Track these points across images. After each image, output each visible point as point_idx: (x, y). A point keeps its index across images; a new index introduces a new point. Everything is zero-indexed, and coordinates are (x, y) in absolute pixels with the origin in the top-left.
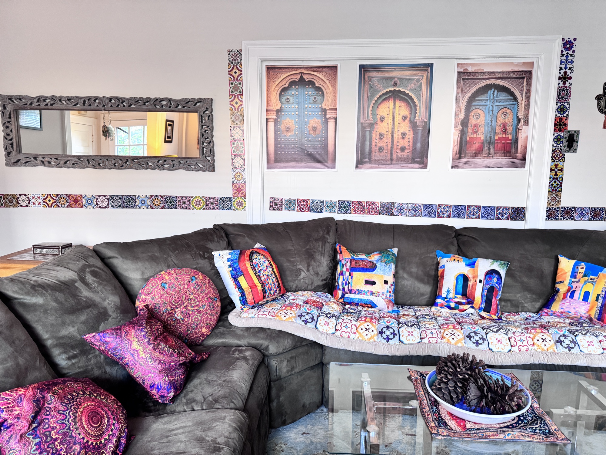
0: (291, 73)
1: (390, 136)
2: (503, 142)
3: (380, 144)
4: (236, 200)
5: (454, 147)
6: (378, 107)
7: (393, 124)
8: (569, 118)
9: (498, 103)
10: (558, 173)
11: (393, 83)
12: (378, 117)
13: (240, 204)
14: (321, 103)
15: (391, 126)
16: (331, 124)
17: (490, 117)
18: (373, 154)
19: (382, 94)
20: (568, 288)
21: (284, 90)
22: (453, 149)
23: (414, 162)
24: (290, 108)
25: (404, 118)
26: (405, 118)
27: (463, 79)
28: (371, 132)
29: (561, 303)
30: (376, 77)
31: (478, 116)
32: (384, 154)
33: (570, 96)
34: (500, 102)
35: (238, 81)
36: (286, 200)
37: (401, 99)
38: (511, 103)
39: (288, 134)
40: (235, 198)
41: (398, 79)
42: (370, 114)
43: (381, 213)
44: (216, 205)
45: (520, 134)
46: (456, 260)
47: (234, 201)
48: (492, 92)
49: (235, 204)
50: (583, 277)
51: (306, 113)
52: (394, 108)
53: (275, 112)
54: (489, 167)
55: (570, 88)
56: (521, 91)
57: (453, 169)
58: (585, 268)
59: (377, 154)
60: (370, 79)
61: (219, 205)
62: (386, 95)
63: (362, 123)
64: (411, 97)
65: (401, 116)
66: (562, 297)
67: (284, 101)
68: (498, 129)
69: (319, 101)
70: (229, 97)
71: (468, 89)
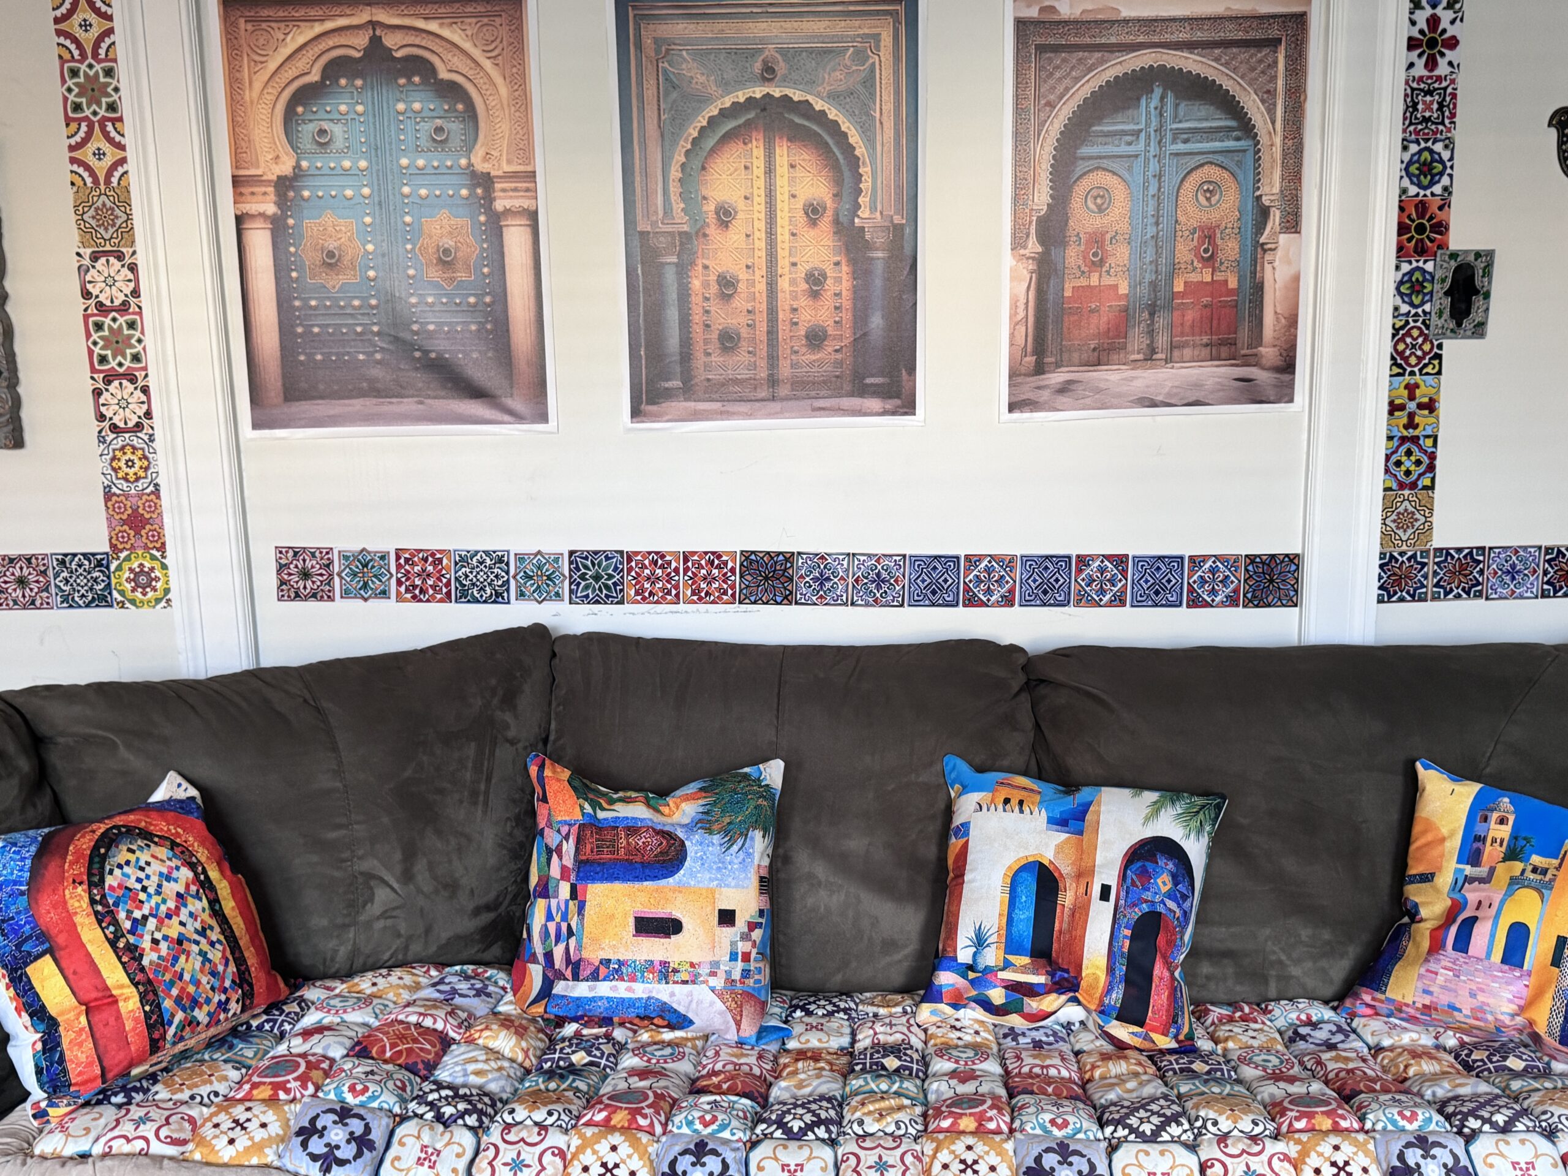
0: (330, 25)
1: (761, 286)
2: (1206, 300)
3: (724, 317)
4: (126, 566)
5: (1014, 326)
6: (704, 168)
7: (771, 233)
8: (1454, 200)
9: (1181, 147)
10: (1417, 419)
11: (758, 66)
12: (710, 207)
13: (143, 580)
14: (469, 147)
15: (761, 244)
16: (516, 239)
17: (1152, 203)
18: (699, 360)
19: (716, 112)
20: (1449, 903)
21: (305, 96)
22: (1012, 336)
23: (862, 390)
24: (333, 173)
25: (813, 212)
26: (815, 211)
27: (1041, 49)
28: (683, 270)
29: (1422, 970)
30: (689, 42)
31: (1102, 201)
32: (742, 357)
33: (1453, 115)
34: (1186, 141)
35: (99, 61)
36: (346, 558)
37: (798, 136)
38: (1231, 144)
39: (335, 282)
40: (123, 555)
41: (780, 51)
42: (674, 198)
43: (747, 597)
44: (40, 590)
45: (1268, 267)
46: (1014, 802)
47: (119, 568)
48: (1155, 102)
49: (122, 580)
50: (1505, 860)
51: (406, 190)
52: (770, 171)
53: (271, 190)
54: (1154, 404)
55: (1453, 81)
56: (1268, 97)
57: (1016, 415)
58: (1511, 819)
59: (716, 359)
60: (665, 49)
61: (53, 590)
62: (735, 118)
63: (643, 234)
64: (834, 127)
65: (799, 204)
66: (1426, 944)
67: (306, 143)
68: (1184, 251)
69: (456, 141)
70: (64, 131)
71: (1060, 88)
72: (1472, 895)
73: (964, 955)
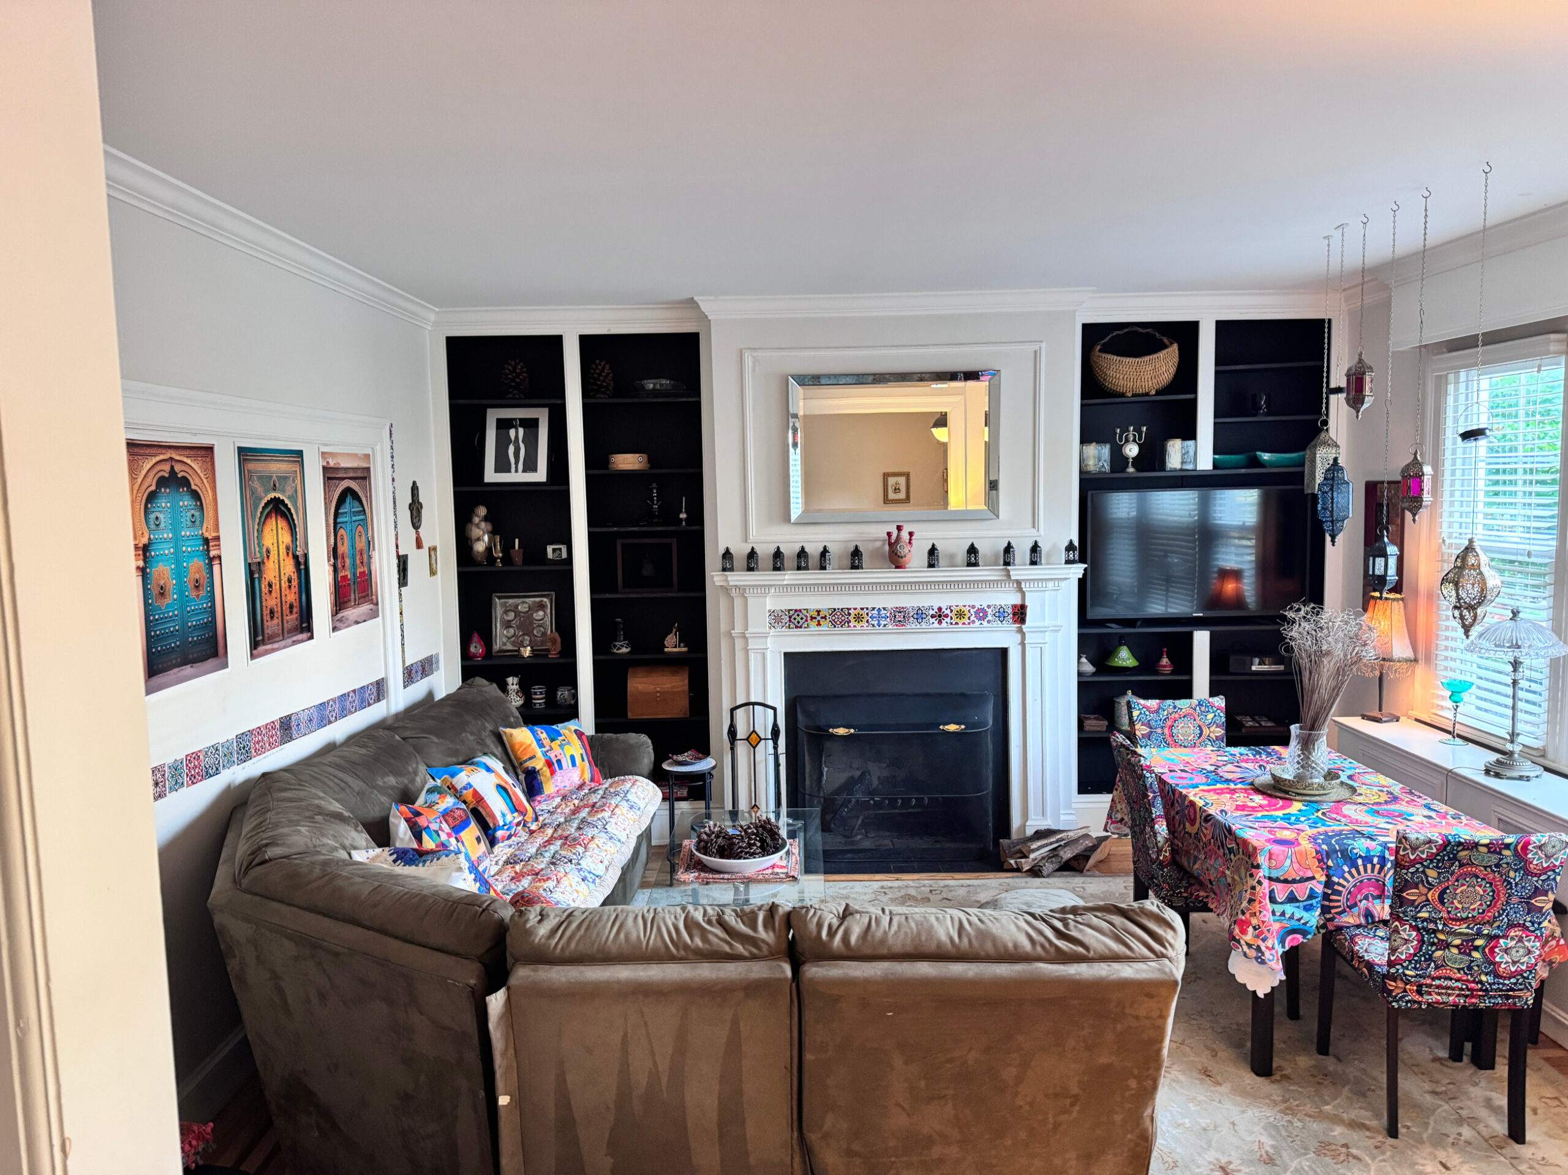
0: (157, 459)
1: (278, 586)
2: (363, 579)
3: (270, 602)
6: (262, 531)
7: (279, 561)
9: (354, 519)
11: (272, 484)
12: (264, 550)
14: (202, 524)
16: (216, 568)
17: (351, 541)
18: (266, 624)
19: (263, 505)
20: (546, 761)
21: (152, 497)
22: (330, 600)
23: (302, 630)
24: (161, 541)
26: (288, 548)
27: (329, 478)
28: (260, 581)
30: (255, 472)
31: (342, 540)
32: (275, 621)
34: (354, 516)
36: (169, 768)
37: (282, 515)
38: (361, 516)
39: (163, 603)
41: (277, 477)
42: (255, 546)
45: (371, 565)
48: (348, 500)
50: (552, 742)
51: (184, 549)
52: (277, 531)
54: (357, 623)
56: (366, 498)
57: (334, 633)
58: (543, 731)
59: (269, 623)
60: (250, 476)
62: (268, 507)
63: (250, 564)
64: (290, 511)
65: (284, 546)
66: (548, 774)
67: (151, 525)
68: (358, 560)
69: (198, 522)
71: (332, 496)
72: (552, 755)
73: (501, 823)
